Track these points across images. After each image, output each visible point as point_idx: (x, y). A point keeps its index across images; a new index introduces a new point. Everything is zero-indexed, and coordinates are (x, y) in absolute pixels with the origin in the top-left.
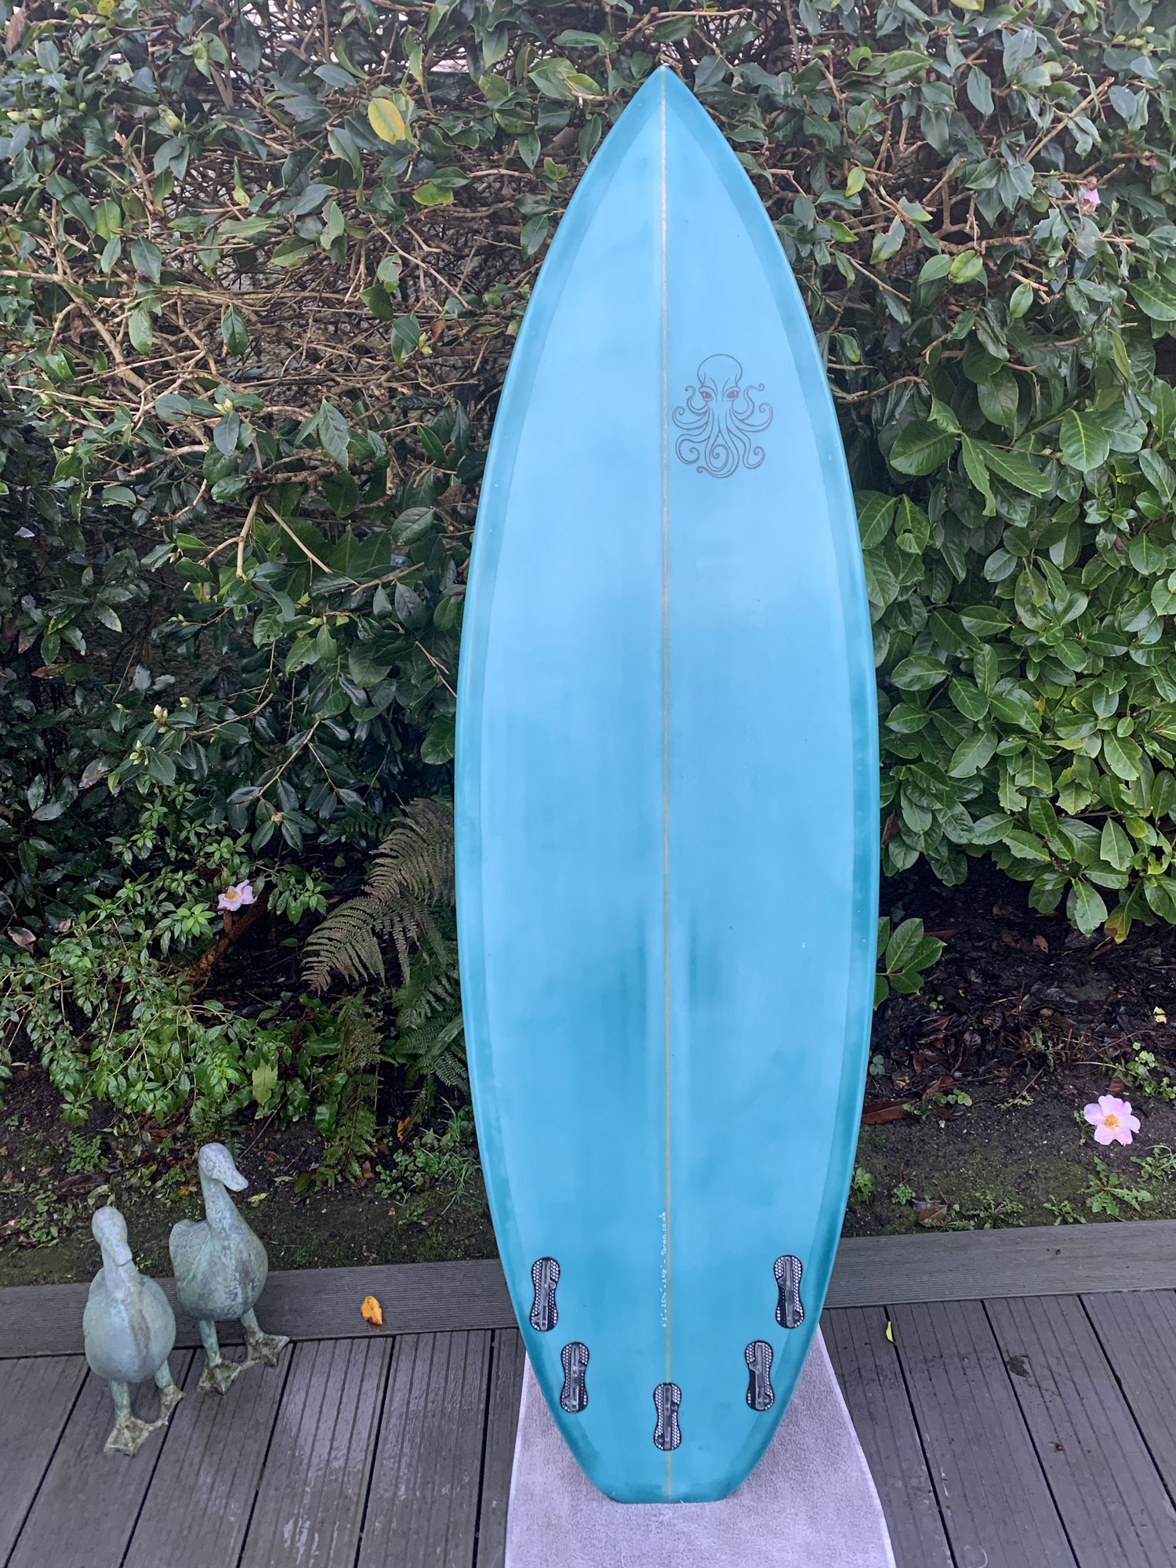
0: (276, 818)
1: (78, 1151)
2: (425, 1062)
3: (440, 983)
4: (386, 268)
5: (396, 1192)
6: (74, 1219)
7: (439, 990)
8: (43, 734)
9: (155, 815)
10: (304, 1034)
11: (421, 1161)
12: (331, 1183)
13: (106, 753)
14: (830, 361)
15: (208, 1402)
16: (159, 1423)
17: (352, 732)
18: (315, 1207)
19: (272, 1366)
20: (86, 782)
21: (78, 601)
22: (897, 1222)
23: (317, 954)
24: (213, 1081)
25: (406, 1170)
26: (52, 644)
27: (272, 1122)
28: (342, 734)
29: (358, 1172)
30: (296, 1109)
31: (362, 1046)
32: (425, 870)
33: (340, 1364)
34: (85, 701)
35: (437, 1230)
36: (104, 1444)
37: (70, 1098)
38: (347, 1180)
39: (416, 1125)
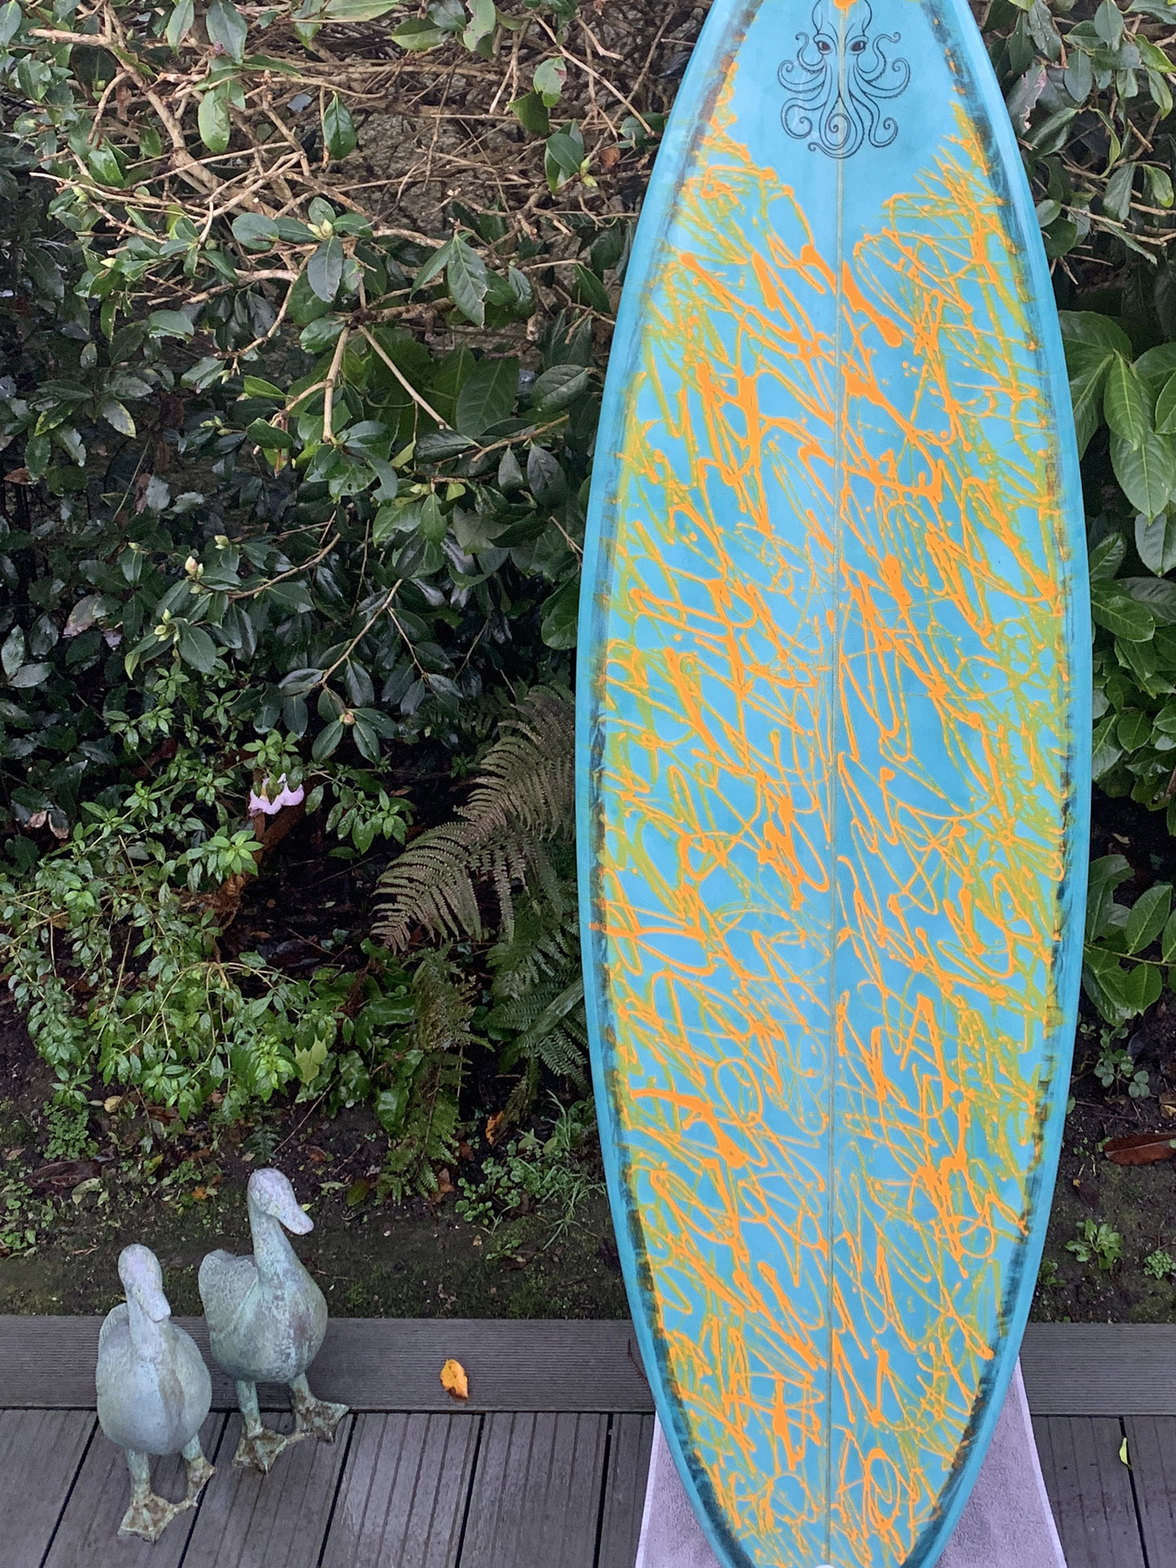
0: (347, 718)
1: (59, 1132)
2: (527, 1041)
3: (553, 939)
4: (545, 76)
5: (484, 1214)
6: (56, 1221)
7: (551, 949)
8: (12, 556)
9: (172, 687)
10: (365, 994)
11: (517, 1175)
12: (396, 1196)
13: (103, 592)
14: (1134, 199)
15: (247, 1481)
16: (187, 1504)
17: (447, 594)
18: (376, 1227)
19: (328, 1441)
20: (73, 629)
21: (78, 394)
22: (1149, 1300)
23: (392, 898)
24: (260, 1073)
25: (498, 1185)
26: (40, 449)
27: (318, 1110)
28: (433, 596)
29: (434, 1185)
30: (351, 1093)
31: (445, 1021)
32: (540, 793)
33: (413, 1445)
34: (75, 516)
35: (537, 1270)
36: (116, 1527)
37: (63, 1075)
38: (418, 1194)
39: (512, 1125)
